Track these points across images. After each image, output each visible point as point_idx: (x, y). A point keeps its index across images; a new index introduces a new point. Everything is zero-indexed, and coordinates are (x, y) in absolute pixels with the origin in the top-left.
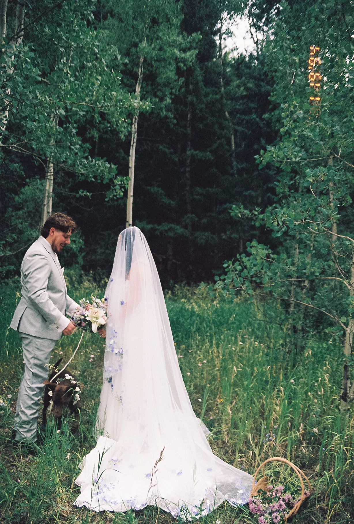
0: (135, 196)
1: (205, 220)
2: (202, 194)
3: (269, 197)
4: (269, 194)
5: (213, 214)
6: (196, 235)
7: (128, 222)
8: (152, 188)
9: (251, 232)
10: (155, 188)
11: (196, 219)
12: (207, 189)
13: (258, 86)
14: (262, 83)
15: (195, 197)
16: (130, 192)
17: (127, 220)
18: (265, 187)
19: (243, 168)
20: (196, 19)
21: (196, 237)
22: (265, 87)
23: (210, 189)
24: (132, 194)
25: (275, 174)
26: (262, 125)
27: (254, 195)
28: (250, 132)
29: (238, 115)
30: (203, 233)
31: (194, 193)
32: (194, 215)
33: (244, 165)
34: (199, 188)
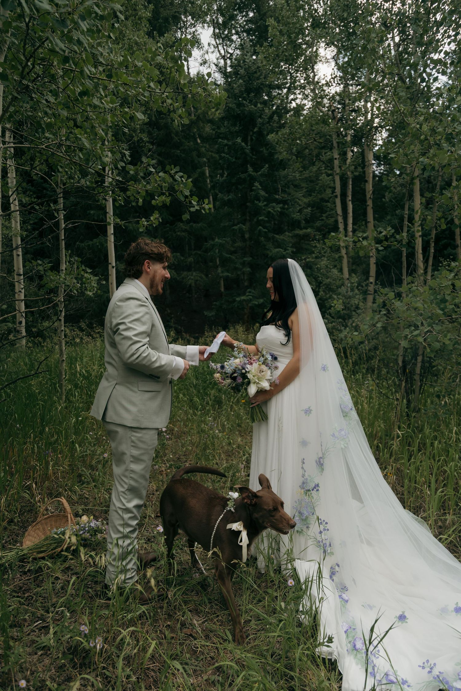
0: (115, 234)
1: (191, 259)
2: (185, 231)
3: (260, 230)
4: (260, 227)
5: (199, 252)
6: (183, 275)
7: (110, 264)
8: (130, 225)
9: (244, 269)
10: (134, 225)
11: (182, 258)
12: (191, 224)
13: (239, 105)
14: (245, 102)
15: (179, 233)
16: (110, 229)
17: (110, 262)
18: (255, 220)
19: (229, 200)
20: (160, 21)
21: (183, 278)
22: (248, 106)
23: (194, 225)
24: (112, 232)
25: (264, 206)
26: (248, 151)
27: (244, 229)
28: (234, 160)
29: (220, 140)
30: (190, 273)
31: (177, 230)
32: (179, 254)
33: (230, 197)
34: (181, 224)
